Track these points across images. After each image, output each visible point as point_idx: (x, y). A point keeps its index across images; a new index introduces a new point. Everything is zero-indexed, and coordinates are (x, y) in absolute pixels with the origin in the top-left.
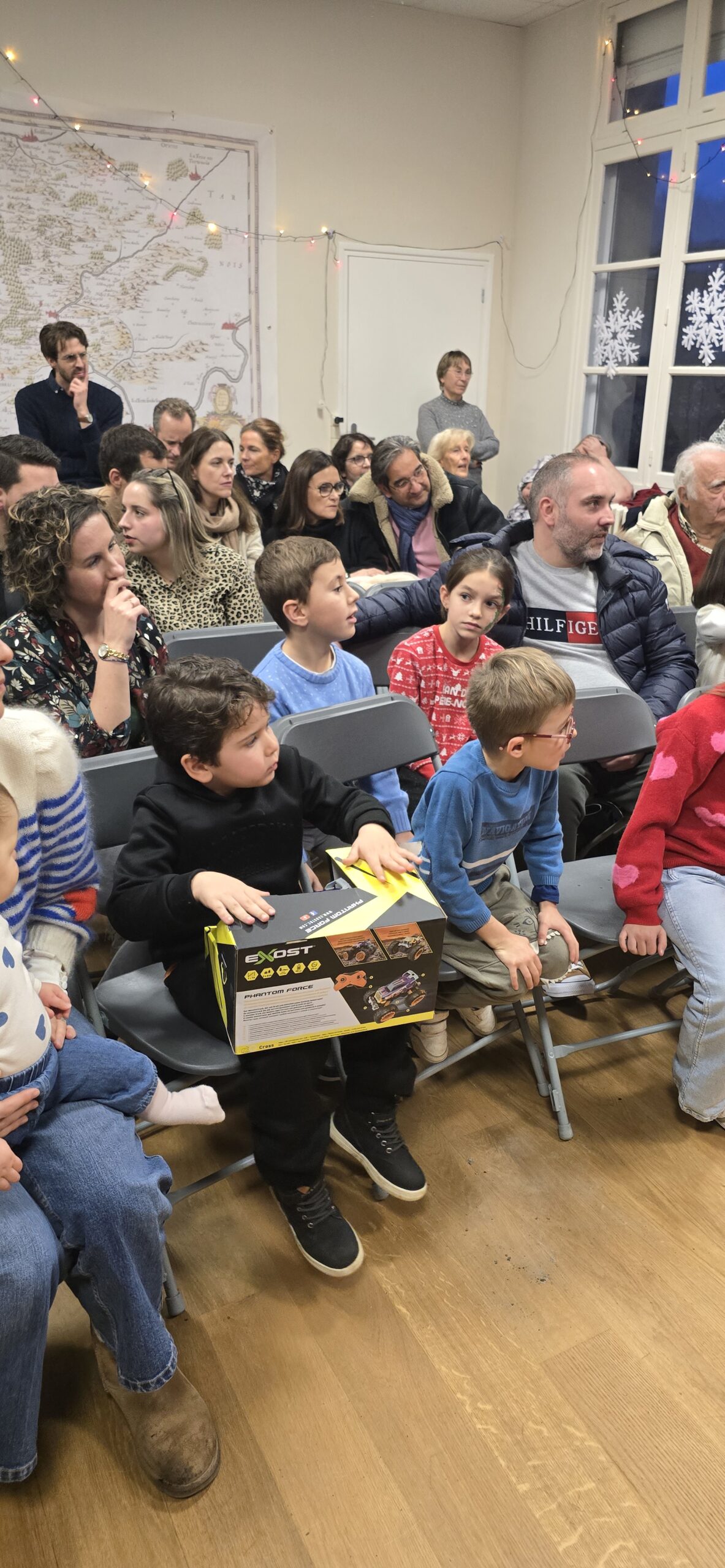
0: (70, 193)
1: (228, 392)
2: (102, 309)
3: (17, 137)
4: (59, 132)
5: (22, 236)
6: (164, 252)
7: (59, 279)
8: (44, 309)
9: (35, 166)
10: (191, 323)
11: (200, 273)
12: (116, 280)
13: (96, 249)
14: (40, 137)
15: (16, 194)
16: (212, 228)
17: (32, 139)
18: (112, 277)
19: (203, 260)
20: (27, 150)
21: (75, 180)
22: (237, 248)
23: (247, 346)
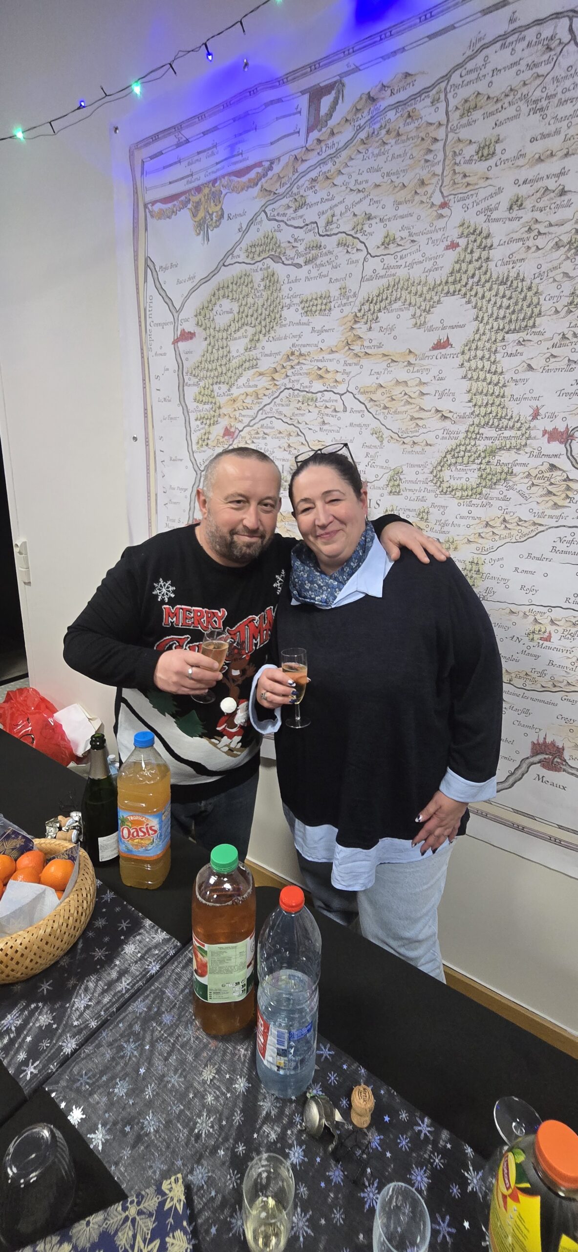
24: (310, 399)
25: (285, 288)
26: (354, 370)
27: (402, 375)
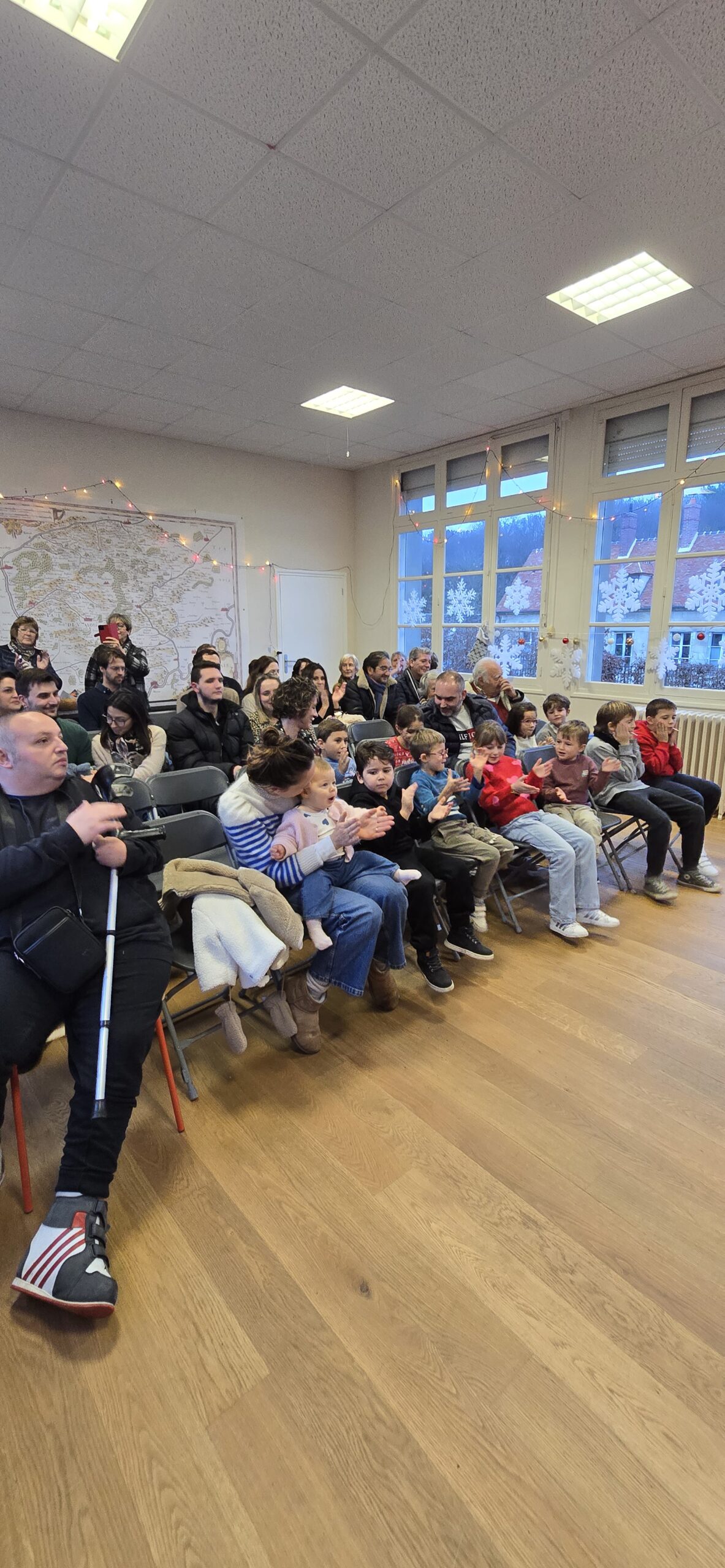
0: (146, 548)
1: (225, 641)
2: (162, 604)
3: (121, 522)
4: (141, 520)
5: (124, 569)
6: (193, 575)
7: (141, 590)
8: (134, 604)
9: (130, 536)
10: (206, 609)
11: (210, 585)
12: (170, 589)
13: (159, 575)
14: (132, 522)
15: (120, 549)
16: (215, 563)
17: (129, 523)
18: (167, 588)
19: (212, 579)
20: (126, 529)
21: (149, 542)
22: (227, 572)
23: (233, 619)
24: (69, 594)
25: (53, 560)
26: (81, 586)
27: (97, 589)
